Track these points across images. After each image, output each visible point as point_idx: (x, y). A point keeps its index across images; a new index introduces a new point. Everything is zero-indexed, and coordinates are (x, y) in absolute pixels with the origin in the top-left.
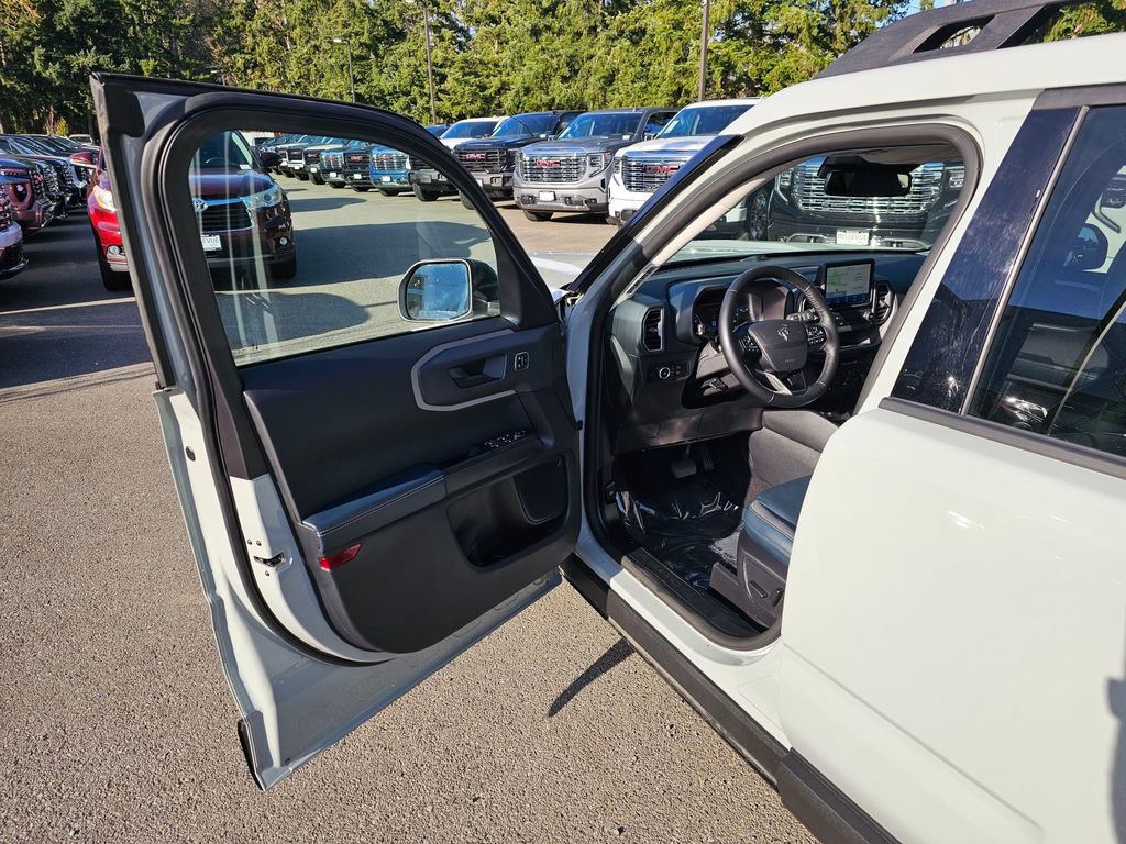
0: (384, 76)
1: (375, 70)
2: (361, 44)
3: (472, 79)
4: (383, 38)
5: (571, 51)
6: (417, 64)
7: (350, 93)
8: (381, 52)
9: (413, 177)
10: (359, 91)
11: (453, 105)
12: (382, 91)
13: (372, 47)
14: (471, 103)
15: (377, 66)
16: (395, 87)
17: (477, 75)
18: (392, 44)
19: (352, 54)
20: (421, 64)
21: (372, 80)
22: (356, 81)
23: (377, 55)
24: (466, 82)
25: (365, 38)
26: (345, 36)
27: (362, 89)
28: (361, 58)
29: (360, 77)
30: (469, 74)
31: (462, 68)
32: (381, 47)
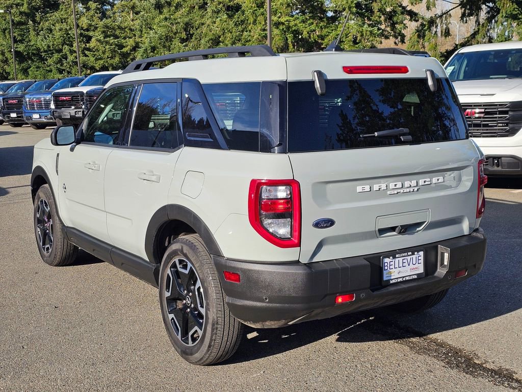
0: (40, 38)
1: (32, 33)
2: (21, 13)
3: (111, 40)
4: (39, 8)
5: (186, 20)
6: (68, 28)
7: (10, 51)
8: (38, 19)
9: (56, 114)
10: (19, 49)
11: (97, 60)
12: (38, 49)
13: (31, 15)
14: (112, 58)
15: (34, 30)
16: (49, 47)
17: (116, 37)
18: (48, 12)
19: (13, 21)
20: (70, 29)
21: (30, 41)
22: (15, 41)
23: (34, 21)
24: (107, 43)
25: (24, 8)
26: (8, 7)
27: (21, 48)
28: (20, 23)
29: (19, 38)
30: (109, 36)
31: (104, 32)
32: (38, 16)
